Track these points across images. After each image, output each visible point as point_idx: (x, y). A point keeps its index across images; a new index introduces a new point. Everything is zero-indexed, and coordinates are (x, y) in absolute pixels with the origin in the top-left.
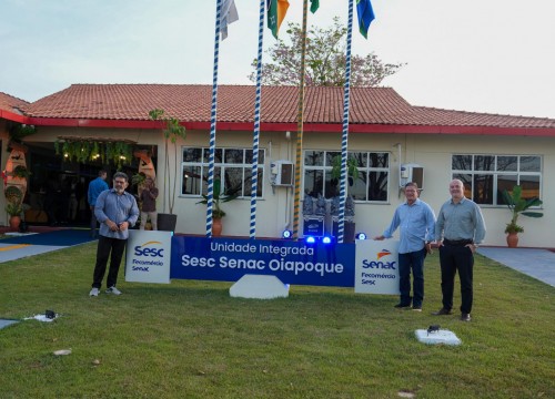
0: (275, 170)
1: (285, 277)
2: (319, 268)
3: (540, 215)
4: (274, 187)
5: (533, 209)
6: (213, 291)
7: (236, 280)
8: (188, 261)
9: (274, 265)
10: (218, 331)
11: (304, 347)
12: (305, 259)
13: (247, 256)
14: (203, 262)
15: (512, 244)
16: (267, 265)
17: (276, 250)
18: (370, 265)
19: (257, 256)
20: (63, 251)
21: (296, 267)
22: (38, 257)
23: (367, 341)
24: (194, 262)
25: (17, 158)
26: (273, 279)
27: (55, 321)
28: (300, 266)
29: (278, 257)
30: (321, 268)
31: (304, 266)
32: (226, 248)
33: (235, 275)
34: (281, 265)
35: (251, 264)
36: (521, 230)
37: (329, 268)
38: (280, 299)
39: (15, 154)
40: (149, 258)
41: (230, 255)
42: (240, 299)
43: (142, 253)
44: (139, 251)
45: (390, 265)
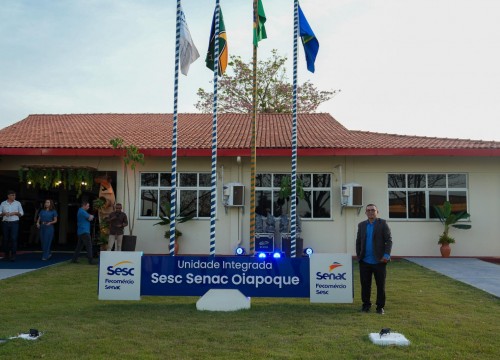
0: (227, 192)
1: (247, 290)
2: (278, 280)
3: (469, 227)
4: (227, 207)
5: (462, 221)
6: (181, 306)
7: (202, 294)
8: (157, 278)
9: (237, 279)
10: (192, 341)
11: (272, 353)
12: (264, 273)
13: (212, 272)
14: (171, 279)
15: (445, 254)
16: (230, 280)
17: (238, 265)
18: (323, 277)
19: (221, 272)
20: (31, 273)
21: (257, 281)
22: (8, 281)
23: (328, 345)
24: (163, 279)
26: (236, 293)
27: (39, 339)
28: (260, 280)
29: (240, 272)
30: (280, 281)
31: (264, 280)
32: (192, 265)
33: (201, 289)
34: (243, 280)
35: (216, 279)
36: (452, 241)
37: (287, 281)
38: (243, 311)
40: (121, 277)
41: (196, 272)
42: (206, 312)
43: (114, 272)
44: (112, 271)
45: (341, 276)
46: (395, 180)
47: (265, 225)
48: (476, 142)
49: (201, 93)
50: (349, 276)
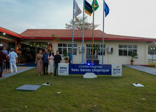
2: (103, 71)
3: (137, 58)
4: (80, 52)
5: (136, 57)
6: (79, 77)
7: (84, 74)
8: (73, 70)
9: (93, 70)
10: (89, 86)
12: (100, 69)
13: (87, 68)
14: (77, 70)
15: (132, 64)
16: (91, 70)
18: (115, 70)
19: (89, 68)
21: (98, 71)
22: (31, 70)
24: (74, 70)
25: (19, 46)
26: (93, 74)
29: (94, 68)
31: (100, 70)
32: (82, 67)
33: (84, 73)
34: (95, 70)
35: (88, 70)
36: (134, 61)
37: (106, 71)
38: (95, 78)
39: (18, 45)
40: (64, 70)
41: (83, 68)
42: (86, 79)
43: (62, 68)
44: (61, 68)
45: (119, 70)
46: (120, 46)
47: (89, 57)
48: (140, 38)
49: (66, 24)
50: (121, 70)
